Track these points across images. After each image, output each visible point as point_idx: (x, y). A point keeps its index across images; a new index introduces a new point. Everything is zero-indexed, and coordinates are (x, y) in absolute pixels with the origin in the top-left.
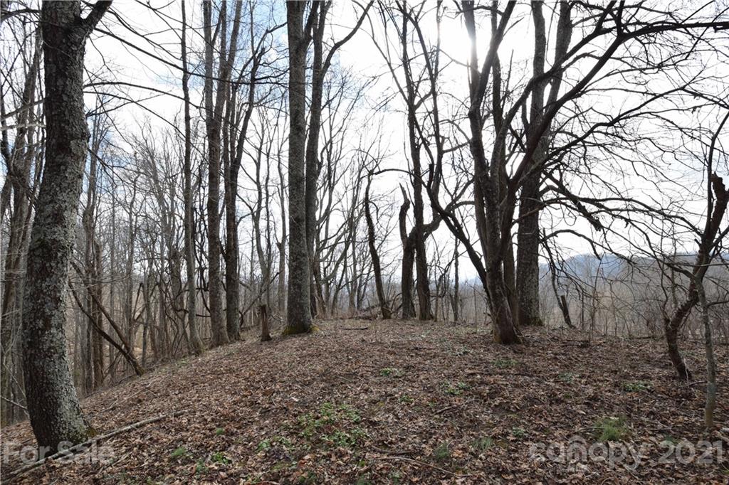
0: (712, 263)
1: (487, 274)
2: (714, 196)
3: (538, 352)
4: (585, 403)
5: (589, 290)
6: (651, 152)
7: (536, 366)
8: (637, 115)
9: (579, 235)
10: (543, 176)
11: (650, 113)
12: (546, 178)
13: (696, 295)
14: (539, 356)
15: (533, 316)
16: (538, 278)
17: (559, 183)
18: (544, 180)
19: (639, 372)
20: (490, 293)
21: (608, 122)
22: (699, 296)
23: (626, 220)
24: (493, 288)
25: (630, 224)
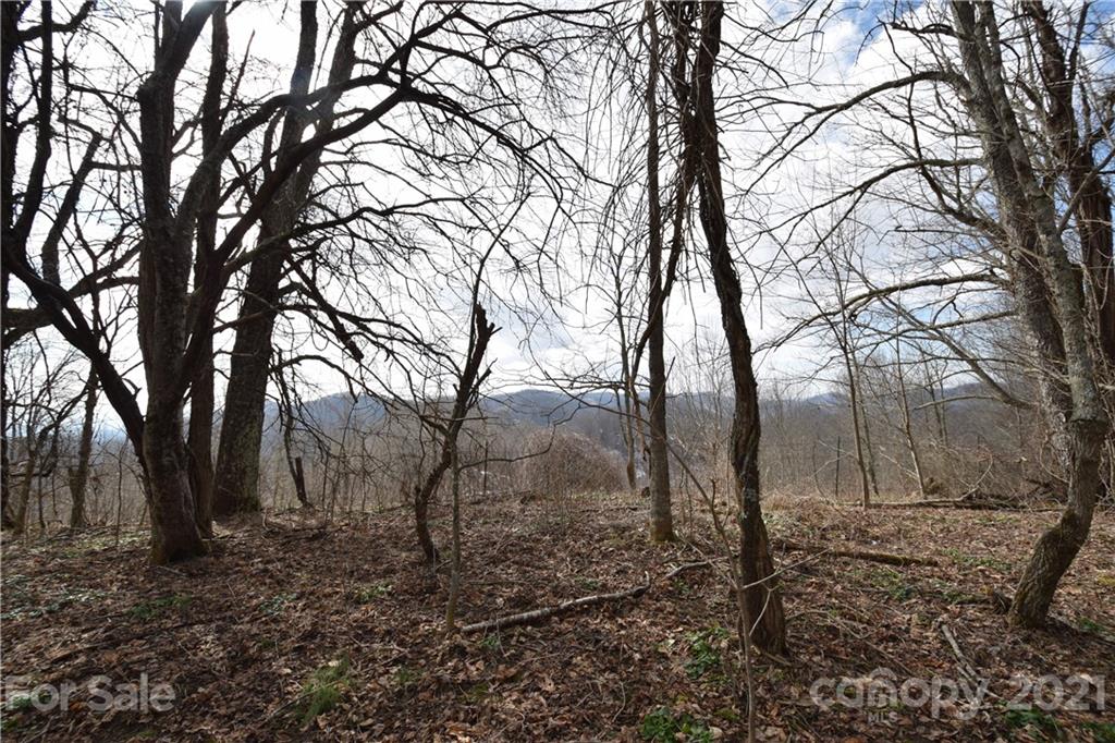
0: (468, 415)
1: (146, 426)
2: (477, 332)
3: (237, 565)
4: (295, 649)
5: (335, 450)
6: (425, 269)
7: (225, 595)
8: (414, 214)
9: (333, 366)
10: (287, 265)
11: (428, 217)
12: (290, 270)
13: (449, 458)
14: (237, 572)
15: (246, 495)
16: (260, 432)
17: (312, 282)
18: (287, 272)
19: (382, 564)
20: (149, 466)
21: (380, 210)
22: (452, 457)
23: (387, 350)
24: (156, 455)
25: (391, 357)
